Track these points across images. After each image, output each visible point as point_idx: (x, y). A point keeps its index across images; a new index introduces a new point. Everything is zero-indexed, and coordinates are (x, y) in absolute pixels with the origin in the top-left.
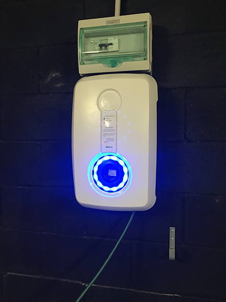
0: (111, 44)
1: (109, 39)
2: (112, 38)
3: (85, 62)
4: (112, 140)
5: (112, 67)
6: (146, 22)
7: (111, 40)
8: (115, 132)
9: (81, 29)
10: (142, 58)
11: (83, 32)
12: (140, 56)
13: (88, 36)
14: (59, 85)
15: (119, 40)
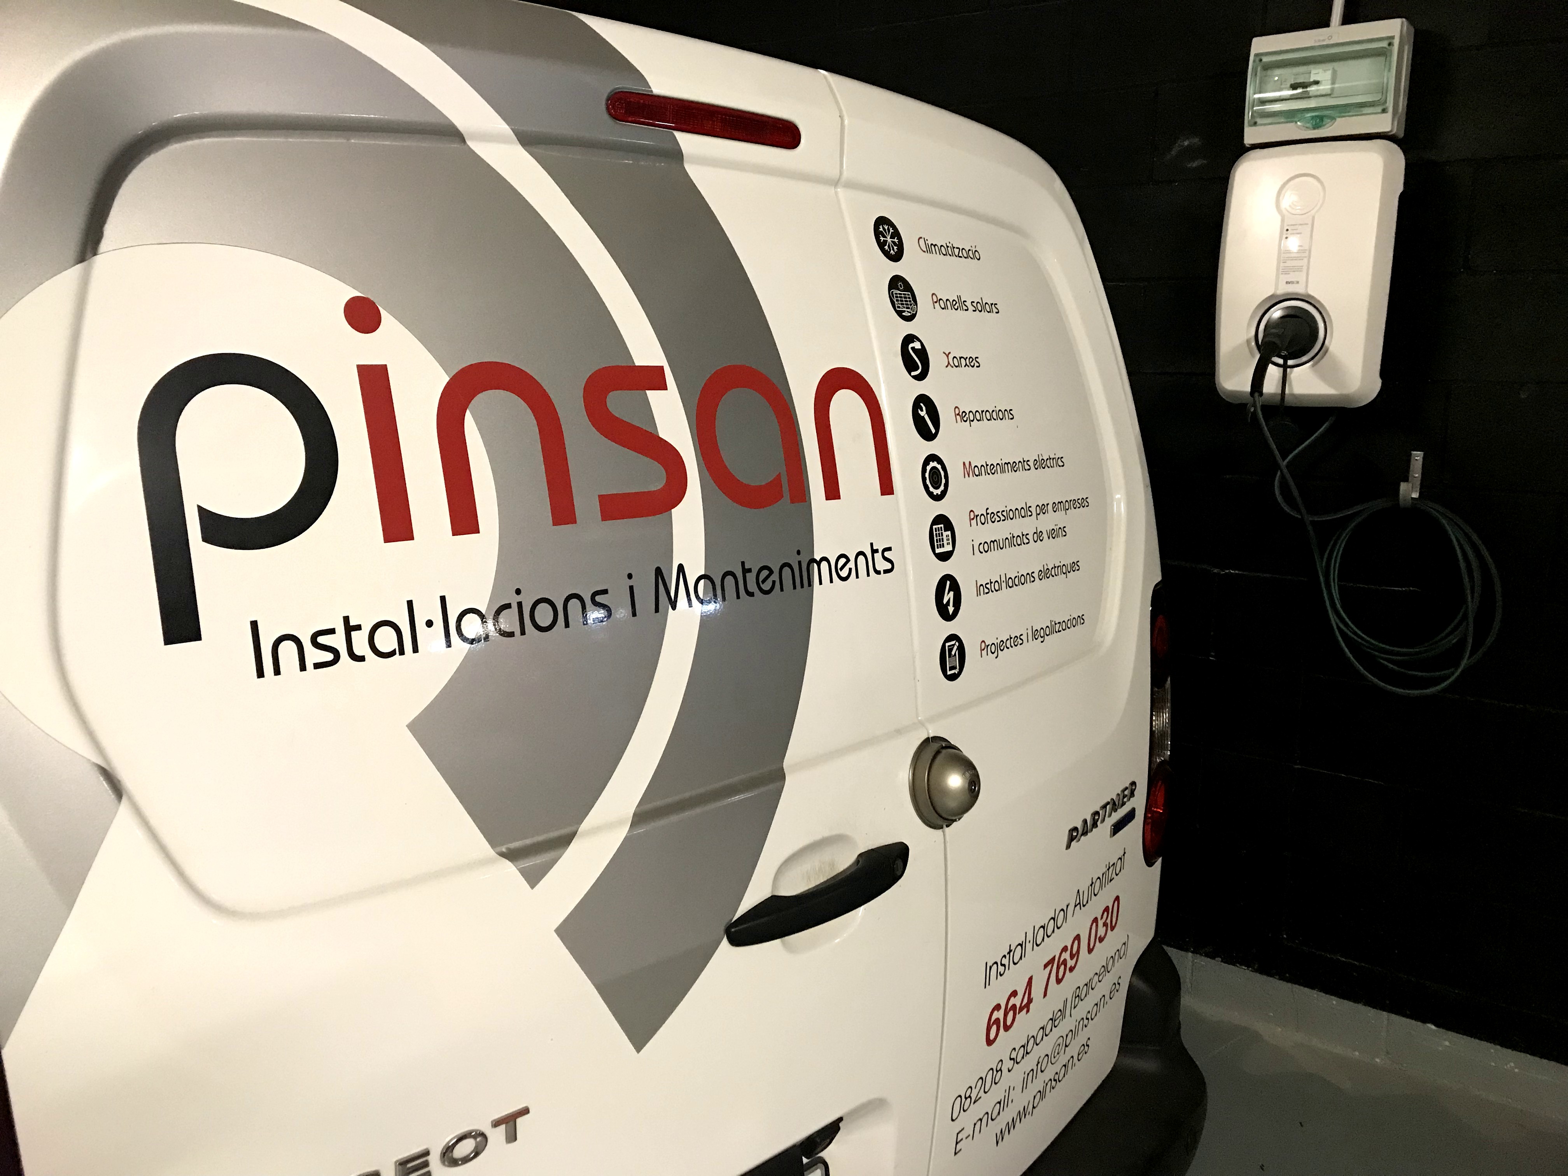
0: (1317, 83)
1: (1314, 71)
2: (1320, 71)
3: (1259, 121)
4: (1299, 269)
5: (1314, 129)
6: (1393, 37)
7: (1320, 73)
8: (1307, 254)
9: (1256, 55)
10: (1379, 109)
11: (1261, 60)
12: (1372, 104)
13: (1268, 67)
14: (1195, 164)
15: (1335, 71)
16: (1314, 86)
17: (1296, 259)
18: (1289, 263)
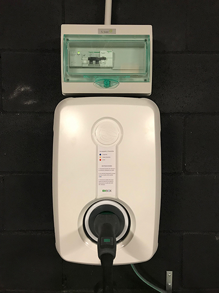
0: (104, 59)
1: (101, 52)
2: (106, 51)
3: (70, 79)
4: (111, 182)
5: (106, 87)
6: (148, 36)
9: (65, 35)
10: (143, 79)
11: (68, 40)
12: (139, 76)
14: (30, 102)
15: (114, 54)
16: (103, 61)
17: (108, 174)
18: (104, 178)
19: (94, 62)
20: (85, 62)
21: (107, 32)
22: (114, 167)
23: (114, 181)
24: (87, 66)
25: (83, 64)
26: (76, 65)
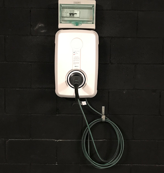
2: (76, 11)
3: (62, 22)
5: (76, 26)
6: (94, 5)
10: (92, 23)
11: (61, 6)
12: (90, 21)
14: (43, 31)
15: (80, 12)
16: (75, 15)
17: (77, 60)
18: (75, 61)
19: (72, 15)
20: (68, 15)
21: (77, 3)
22: (79, 57)
23: (79, 63)
24: (69, 16)
25: (67, 16)
26: (64, 16)
